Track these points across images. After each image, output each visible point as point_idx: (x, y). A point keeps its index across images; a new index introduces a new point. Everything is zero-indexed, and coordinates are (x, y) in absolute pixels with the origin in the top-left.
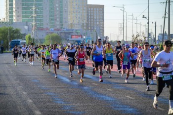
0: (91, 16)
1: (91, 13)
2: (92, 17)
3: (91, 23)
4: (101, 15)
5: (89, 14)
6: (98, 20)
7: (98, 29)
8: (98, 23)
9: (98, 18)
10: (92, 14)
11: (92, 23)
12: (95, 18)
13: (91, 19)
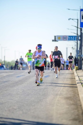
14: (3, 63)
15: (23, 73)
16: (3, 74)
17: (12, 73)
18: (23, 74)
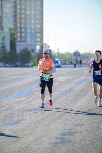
0: (21, 9)
1: (21, 5)
2: (23, 12)
3: (21, 21)
4: (38, 8)
5: (19, 7)
6: (33, 18)
7: (33, 31)
8: (33, 21)
9: (33, 13)
10: (23, 7)
11: (23, 21)
12: (28, 13)
13: (21, 14)
14: (57, 55)
15: (82, 75)
16: (61, 77)
17: (72, 77)
18: (82, 77)
